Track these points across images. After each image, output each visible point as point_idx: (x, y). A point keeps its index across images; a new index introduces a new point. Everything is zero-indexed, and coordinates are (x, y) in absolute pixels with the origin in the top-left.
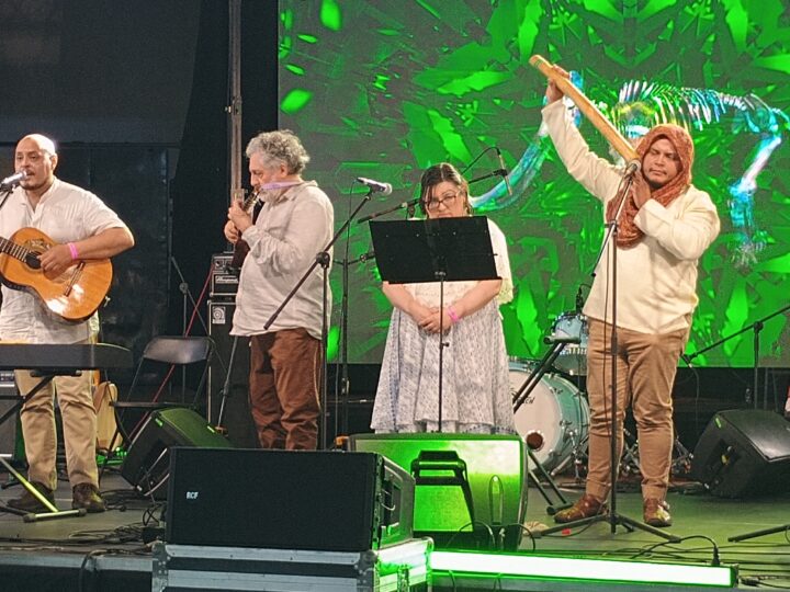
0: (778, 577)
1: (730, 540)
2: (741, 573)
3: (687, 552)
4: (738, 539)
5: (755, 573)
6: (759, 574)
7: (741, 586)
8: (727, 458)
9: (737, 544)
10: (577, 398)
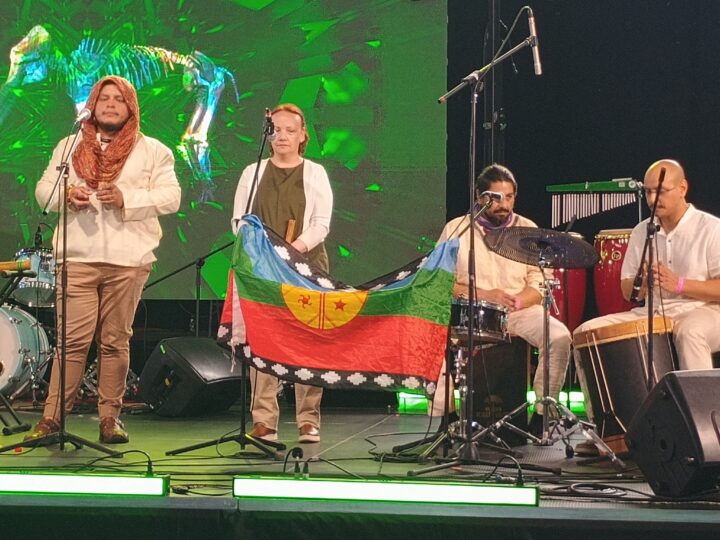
0: (205, 486)
1: (168, 454)
2: (172, 483)
3: (127, 465)
4: (174, 453)
5: (185, 483)
6: (189, 483)
7: (172, 495)
8: (170, 381)
9: (173, 457)
10: (36, 328)
